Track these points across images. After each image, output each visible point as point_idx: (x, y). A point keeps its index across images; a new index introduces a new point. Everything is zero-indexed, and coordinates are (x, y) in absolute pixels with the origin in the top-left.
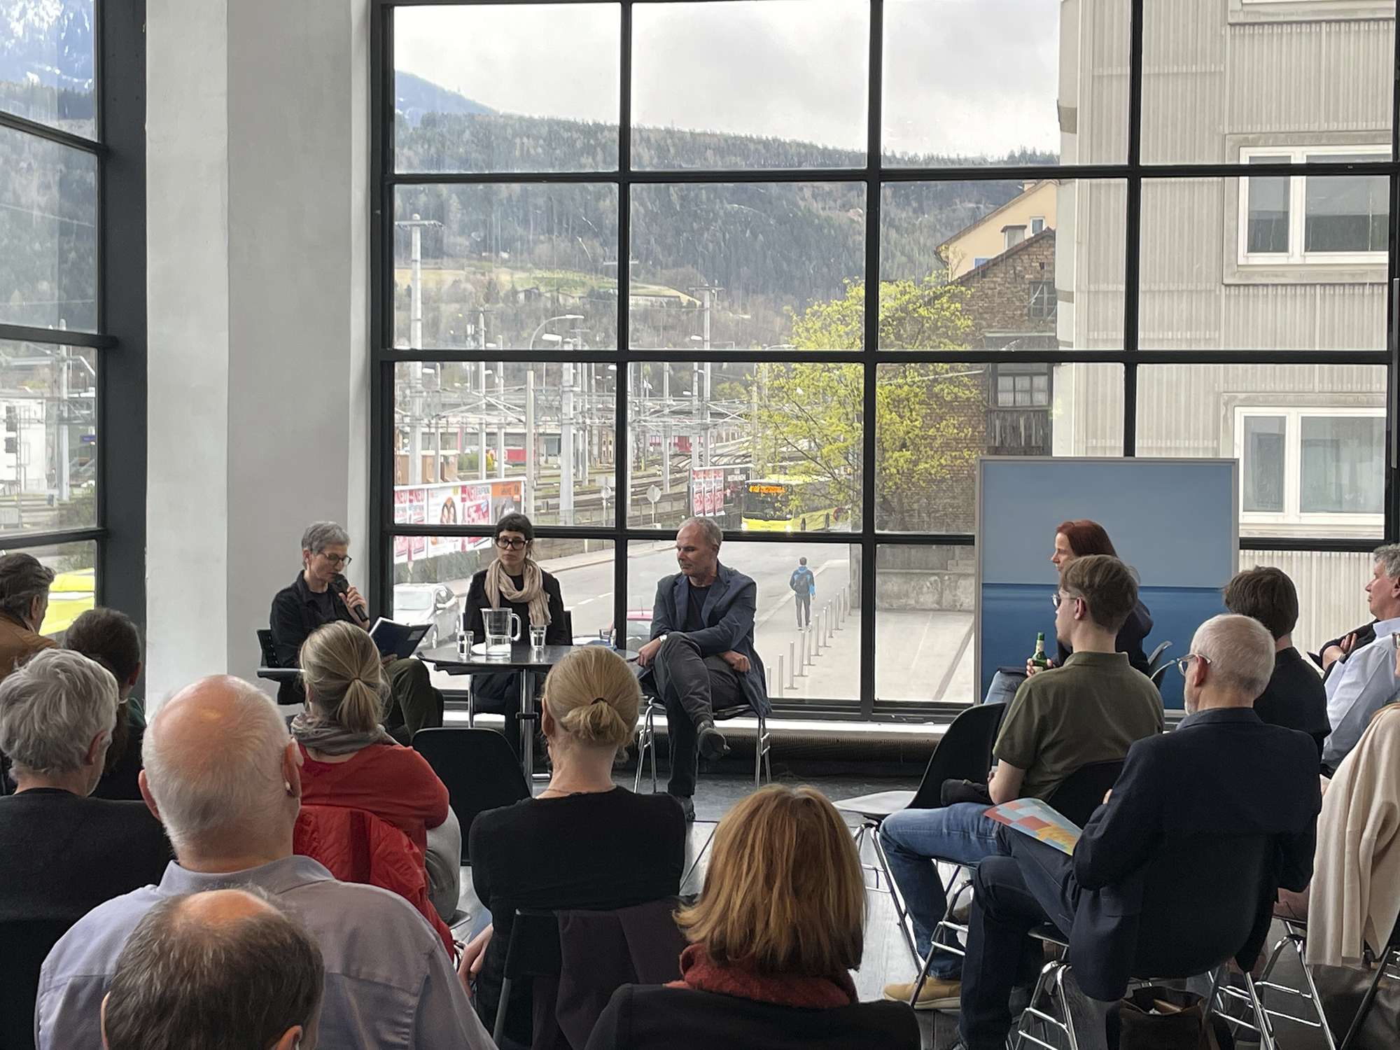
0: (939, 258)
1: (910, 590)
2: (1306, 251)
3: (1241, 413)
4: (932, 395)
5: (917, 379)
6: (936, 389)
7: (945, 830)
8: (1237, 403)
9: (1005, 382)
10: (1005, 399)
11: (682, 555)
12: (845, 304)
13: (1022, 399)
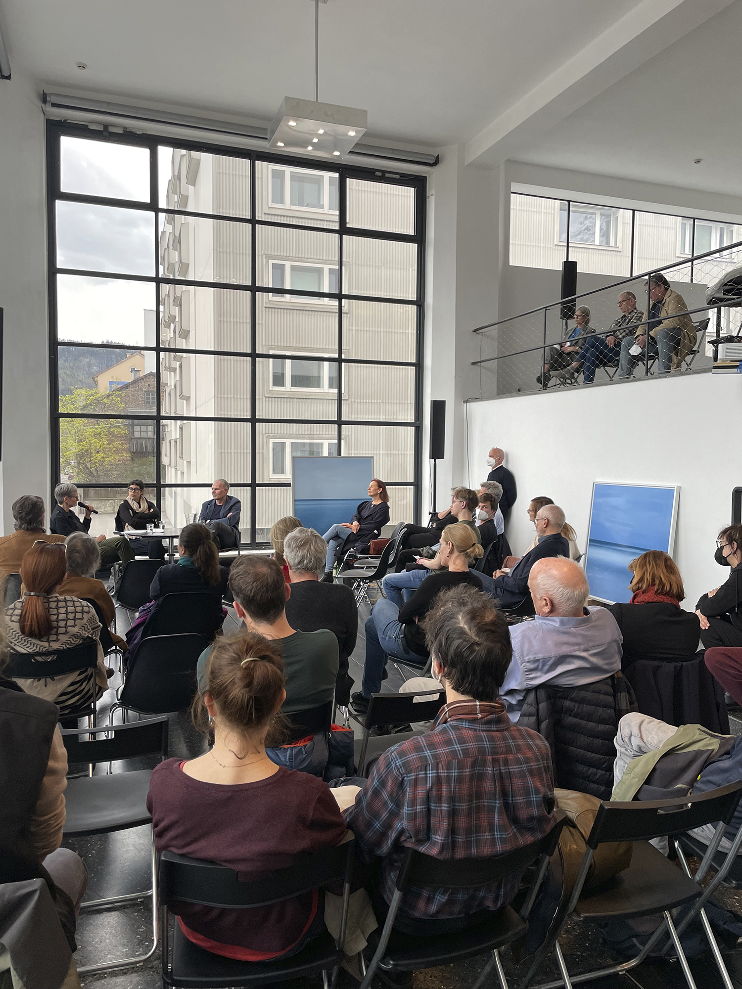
0: (94, 380)
1: (102, 506)
2: (292, 386)
3: (271, 441)
4: (109, 432)
5: (104, 426)
6: (112, 430)
7: (412, 579)
8: (270, 437)
9: (137, 428)
10: (137, 434)
11: (214, 491)
12: (72, 397)
13: (144, 435)
